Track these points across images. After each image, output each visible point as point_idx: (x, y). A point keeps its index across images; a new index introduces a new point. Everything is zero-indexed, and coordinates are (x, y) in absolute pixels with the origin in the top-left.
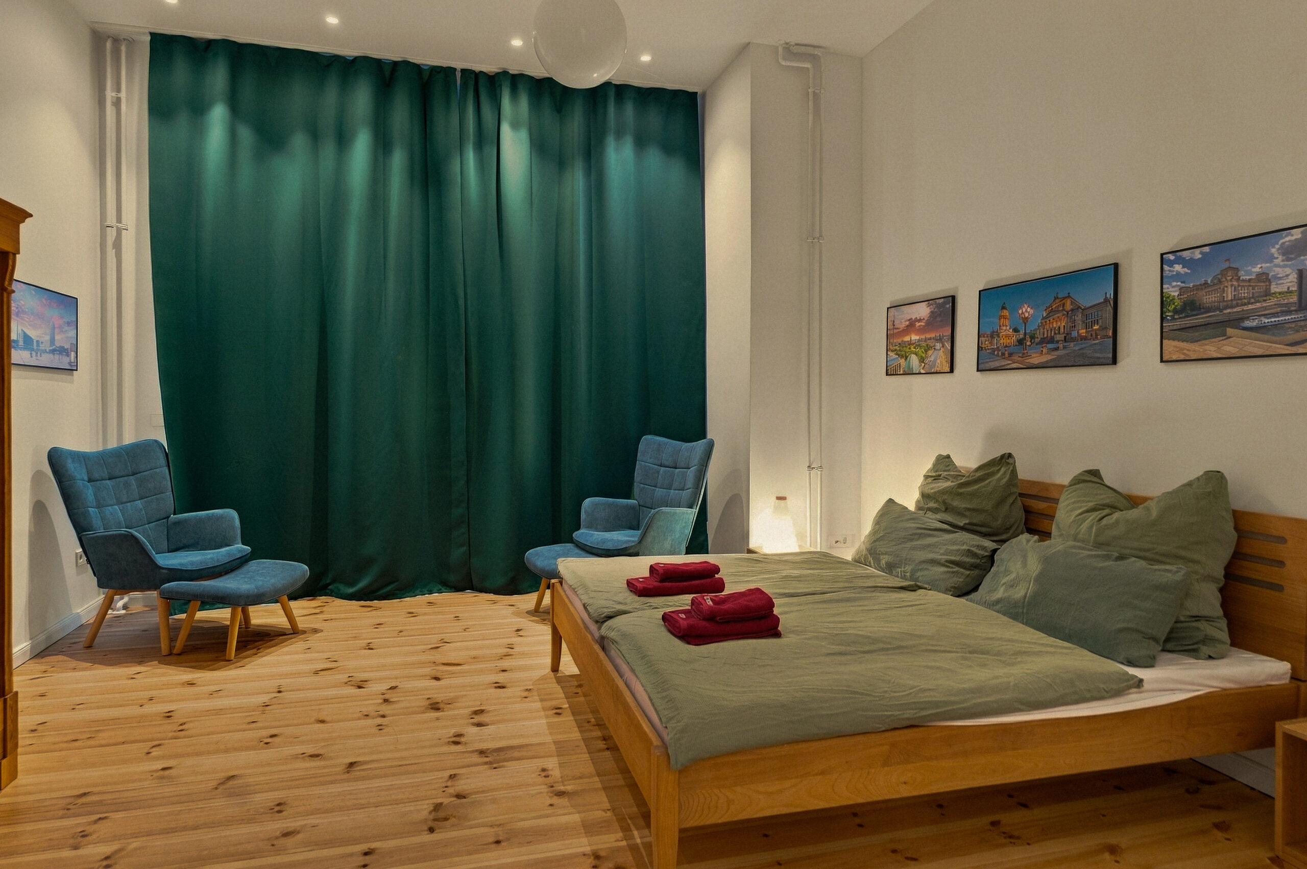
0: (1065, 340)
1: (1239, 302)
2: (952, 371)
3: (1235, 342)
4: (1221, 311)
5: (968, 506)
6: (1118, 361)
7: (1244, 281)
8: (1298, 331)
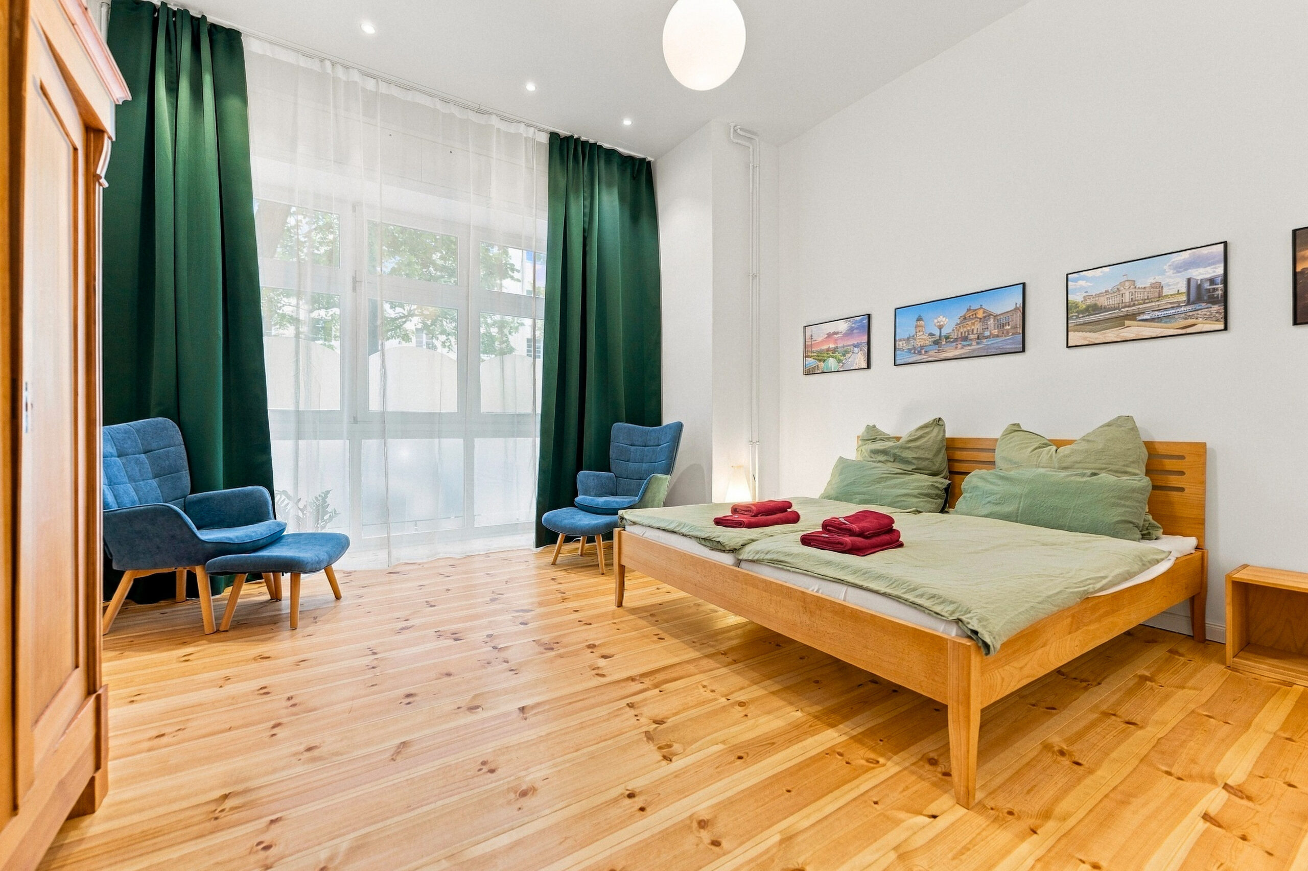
0: (978, 338)
1: (1136, 302)
2: (869, 367)
3: (1133, 330)
4: (1120, 310)
5: (915, 456)
6: (1026, 350)
7: (1139, 288)
8: (1186, 319)
